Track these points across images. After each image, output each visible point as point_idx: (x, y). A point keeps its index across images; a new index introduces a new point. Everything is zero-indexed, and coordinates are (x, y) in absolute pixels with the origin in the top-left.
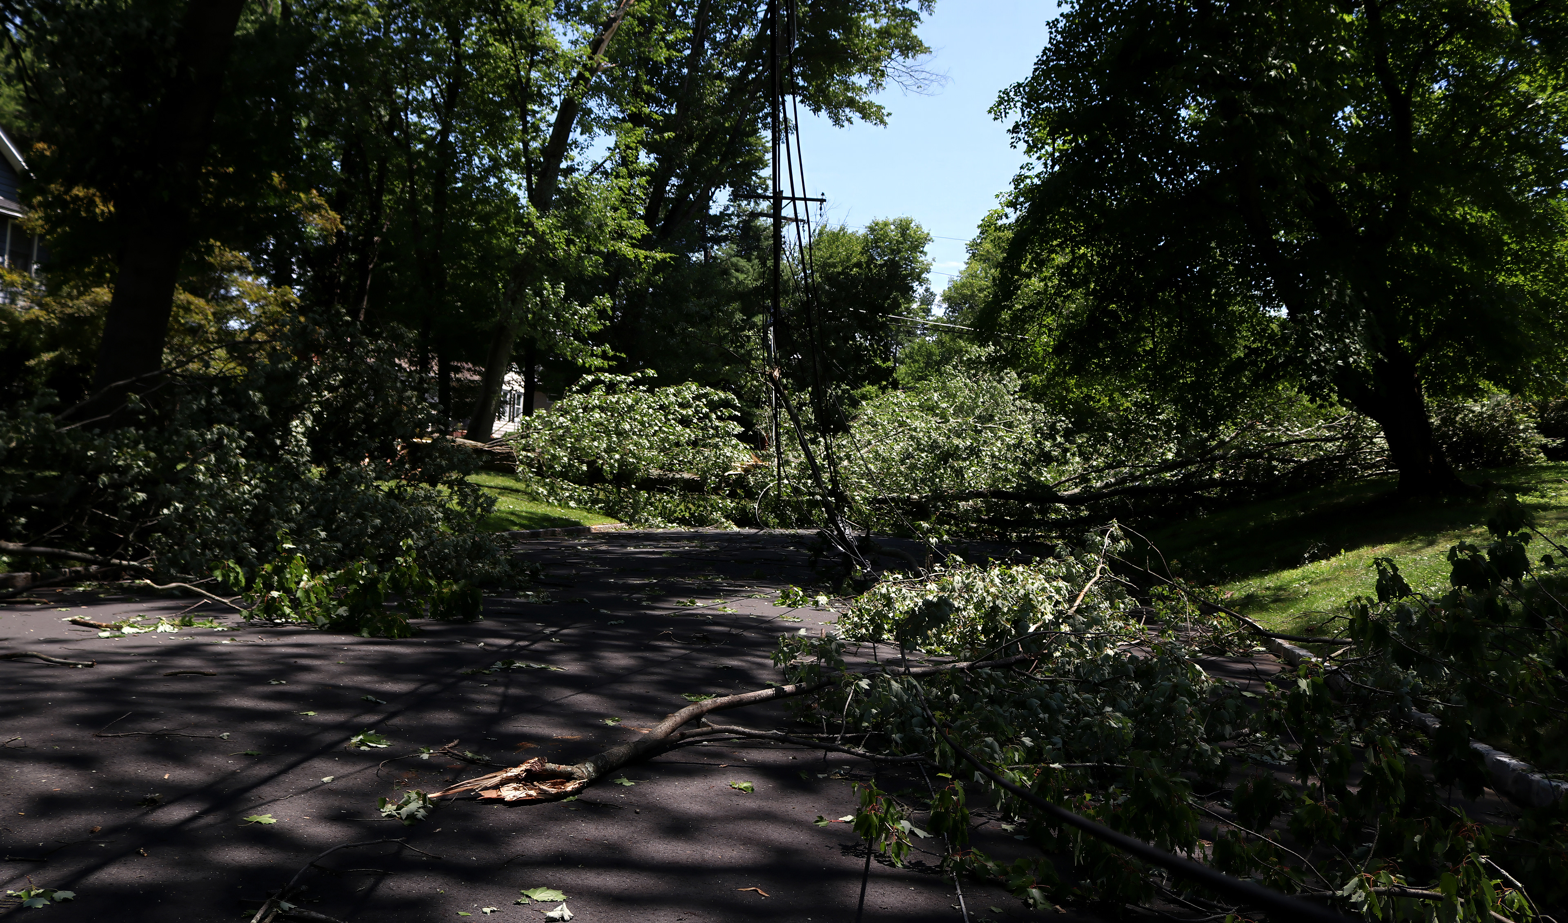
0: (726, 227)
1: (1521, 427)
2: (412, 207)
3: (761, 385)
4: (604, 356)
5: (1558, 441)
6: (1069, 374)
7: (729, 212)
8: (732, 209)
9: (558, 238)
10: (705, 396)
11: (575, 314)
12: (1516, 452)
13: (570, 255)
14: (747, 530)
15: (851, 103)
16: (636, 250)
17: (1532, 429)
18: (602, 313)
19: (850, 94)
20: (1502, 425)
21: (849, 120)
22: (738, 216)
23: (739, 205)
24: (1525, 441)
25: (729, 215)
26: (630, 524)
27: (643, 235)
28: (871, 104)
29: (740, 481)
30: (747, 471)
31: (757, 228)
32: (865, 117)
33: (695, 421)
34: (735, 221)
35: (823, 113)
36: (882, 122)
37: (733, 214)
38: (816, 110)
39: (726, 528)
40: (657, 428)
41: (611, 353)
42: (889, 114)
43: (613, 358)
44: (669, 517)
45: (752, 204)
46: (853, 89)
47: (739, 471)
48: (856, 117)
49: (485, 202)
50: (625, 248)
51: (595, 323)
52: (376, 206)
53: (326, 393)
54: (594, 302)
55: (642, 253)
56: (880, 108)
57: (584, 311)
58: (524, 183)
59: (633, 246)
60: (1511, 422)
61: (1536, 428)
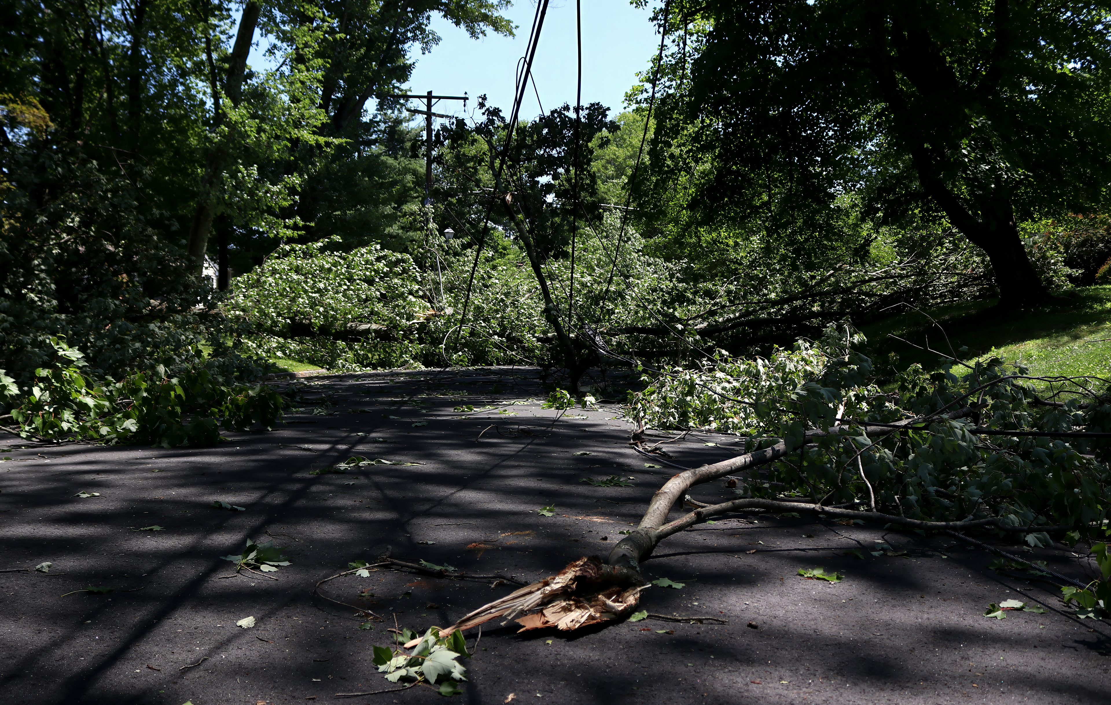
0: (375, 131)
1: (1052, 261)
2: (111, 111)
3: (426, 252)
4: (295, 227)
5: (1080, 272)
6: (701, 224)
7: (378, 119)
8: (379, 117)
9: (251, 126)
10: (384, 257)
11: (267, 192)
12: (1049, 281)
13: (260, 141)
14: (432, 369)
15: (485, 18)
16: (317, 136)
17: (1061, 262)
18: (292, 191)
19: (483, 11)
20: (1038, 260)
21: (483, 33)
22: (385, 123)
23: (385, 114)
24: (1055, 272)
25: (377, 122)
26: (328, 369)
27: (323, 124)
28: (502, 19)
29: (423, 327)
30: (428, 319)
31: (402, 132)
32: (496, 29)
33: (377, 280)
34: (383, 126)
35: (462, 26)
36: (511, 33)
37: (380, 121)
38: (457, 24)
39: (415, 368)
40: (345, 287)
41: (301, 223)
42: (517, 27)
43: (305, 228)
44: (361, 361)
45: (396, 112)
46: (486, 6)
47: (422, 320)
48: (489, 30)
49: (176, 106)
50: (306, 136)
51: (285, 199)
52: (78, 113)
53: (64, 235)
54: (284, 181)
55: (322, 140)
56: (509, 22)
57: (275, 189)
58: (209, 91)
59: (314, 133)
60: (1044, 257)
61: (1064, 261)
